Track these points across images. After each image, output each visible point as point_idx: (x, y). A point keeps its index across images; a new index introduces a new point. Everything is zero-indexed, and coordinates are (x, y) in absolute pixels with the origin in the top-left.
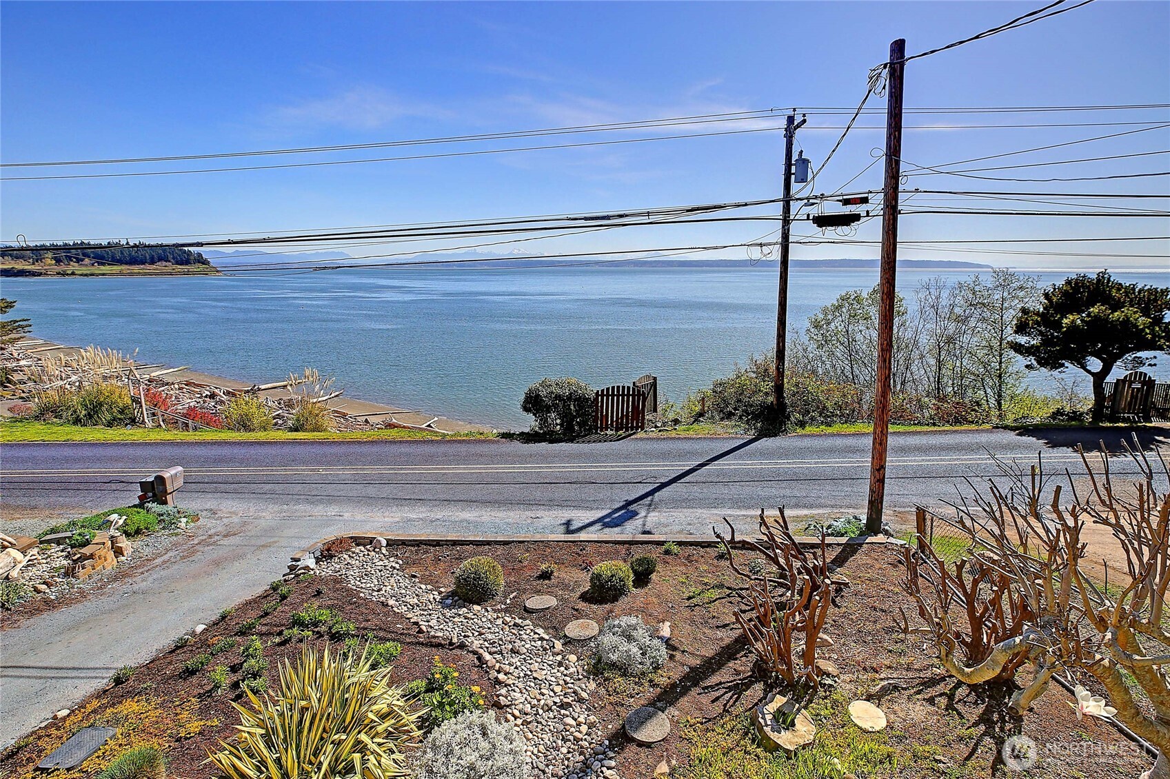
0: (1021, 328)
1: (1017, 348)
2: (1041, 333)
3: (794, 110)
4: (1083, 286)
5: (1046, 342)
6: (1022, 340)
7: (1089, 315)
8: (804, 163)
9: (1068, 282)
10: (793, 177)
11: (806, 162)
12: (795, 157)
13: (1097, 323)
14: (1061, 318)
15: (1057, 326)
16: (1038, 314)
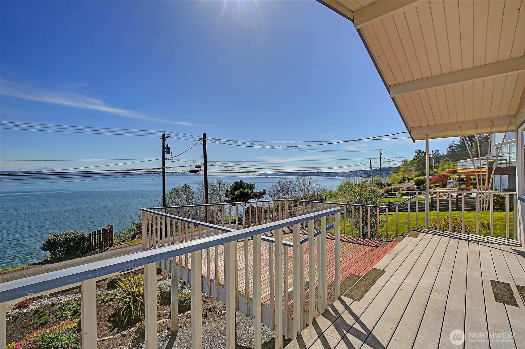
0: (226, 196)
1: (226, 201)
2: (231, 197)
3: (165, 132)
4: (238, 184)
5: (233, 199)
6: (227, 199)
7: (240, 191)
8: (168, 149)
9: (235, 183)
10: (165, 152)
11: (169, 148)
12: (165, 146)
13: (242, 193)
14: (235, 192)
15: (234, 194)
16: (230, 192)
